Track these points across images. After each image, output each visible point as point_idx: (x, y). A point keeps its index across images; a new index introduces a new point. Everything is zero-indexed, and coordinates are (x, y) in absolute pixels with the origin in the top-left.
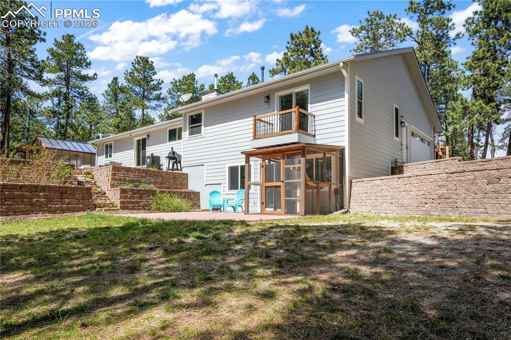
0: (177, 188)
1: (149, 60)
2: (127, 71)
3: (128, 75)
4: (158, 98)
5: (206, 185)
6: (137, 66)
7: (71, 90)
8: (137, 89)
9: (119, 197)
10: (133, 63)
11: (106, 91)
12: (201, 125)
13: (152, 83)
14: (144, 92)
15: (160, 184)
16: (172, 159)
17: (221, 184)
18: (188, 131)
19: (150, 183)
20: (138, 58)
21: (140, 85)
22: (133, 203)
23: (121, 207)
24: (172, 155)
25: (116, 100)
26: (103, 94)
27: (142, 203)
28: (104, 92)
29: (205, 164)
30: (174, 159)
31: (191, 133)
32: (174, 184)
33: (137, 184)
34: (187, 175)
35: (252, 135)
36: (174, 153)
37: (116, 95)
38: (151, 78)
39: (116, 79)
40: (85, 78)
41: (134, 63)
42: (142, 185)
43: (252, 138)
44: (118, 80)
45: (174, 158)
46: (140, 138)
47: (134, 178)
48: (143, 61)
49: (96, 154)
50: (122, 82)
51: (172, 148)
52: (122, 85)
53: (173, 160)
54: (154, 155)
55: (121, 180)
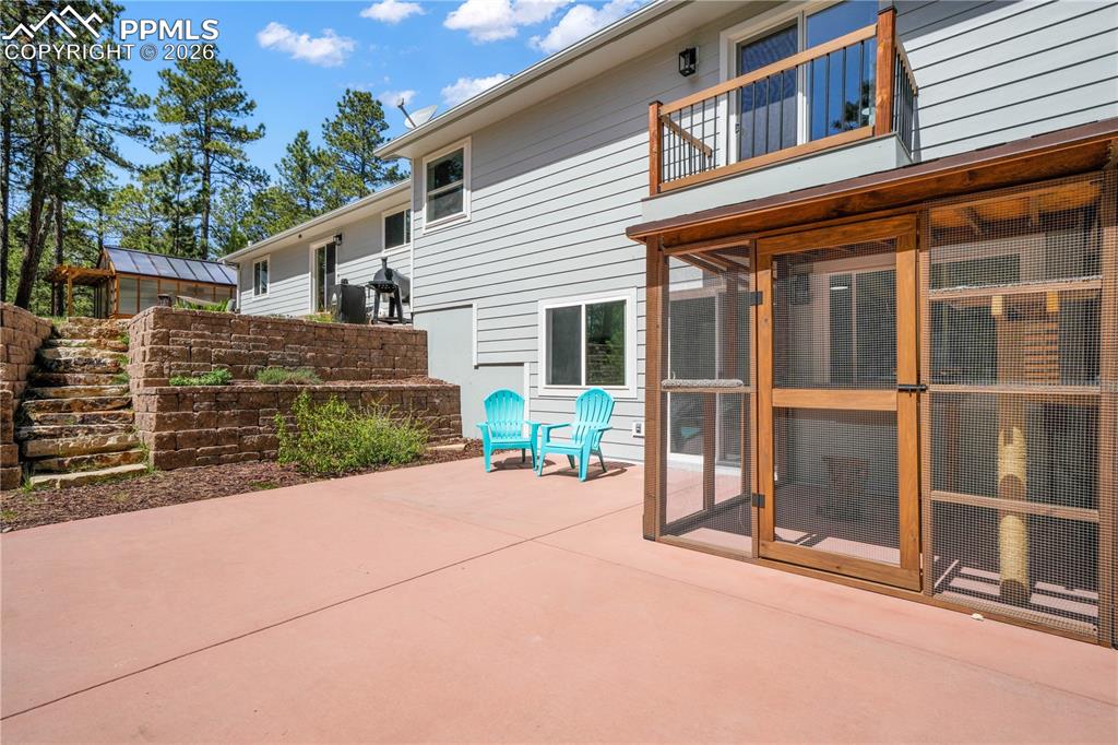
0: (394, 376)
1: (372, 99)
2: (327, 120)
3: (330, 129)
4: (392, 177)
5: (476, 367)
6: (348, 110)
7: (214, 159)
8: (349, 158)
9: (154, 423)
10: (339, 105)
11: (284, 161)
12: (459, 189)
13: (380, 146)
14: (363, 165)
15: (338, 365)
16: (384, 291)
17: (521, 364)
18: (425, 209)
19: (302, 363)
20: (351, 94)
21: (354, 151)
22: (216, 440)
23: (157, 458)
24: (384, 279)
25: (303, 180)
26: (276, 166)
27: (255, 438)
28: (279, 163)
29: (474, 303)
30: (389, 291)
31: (434, 214)
32: (384, 361)
33: (252, 367)
34: (424, 334)
35: (645, 179)
36: (389, 273)
37: (304, 169)
38: (378, 136)
39: (303, 136)
40: (240, 135)
41: (342, 104)
42: (268, 372)
43: (646, 193)
44: (309, 138)
45: (390, 288)
46: (323, 243)
47: (240, 347)
48: (360, 100)
49: (238, 286)
50: (317, 142)
51: (384, 260)
52: (319, 149)
53: (387, 295)
54: (350, 283)
55: (189, 356)
